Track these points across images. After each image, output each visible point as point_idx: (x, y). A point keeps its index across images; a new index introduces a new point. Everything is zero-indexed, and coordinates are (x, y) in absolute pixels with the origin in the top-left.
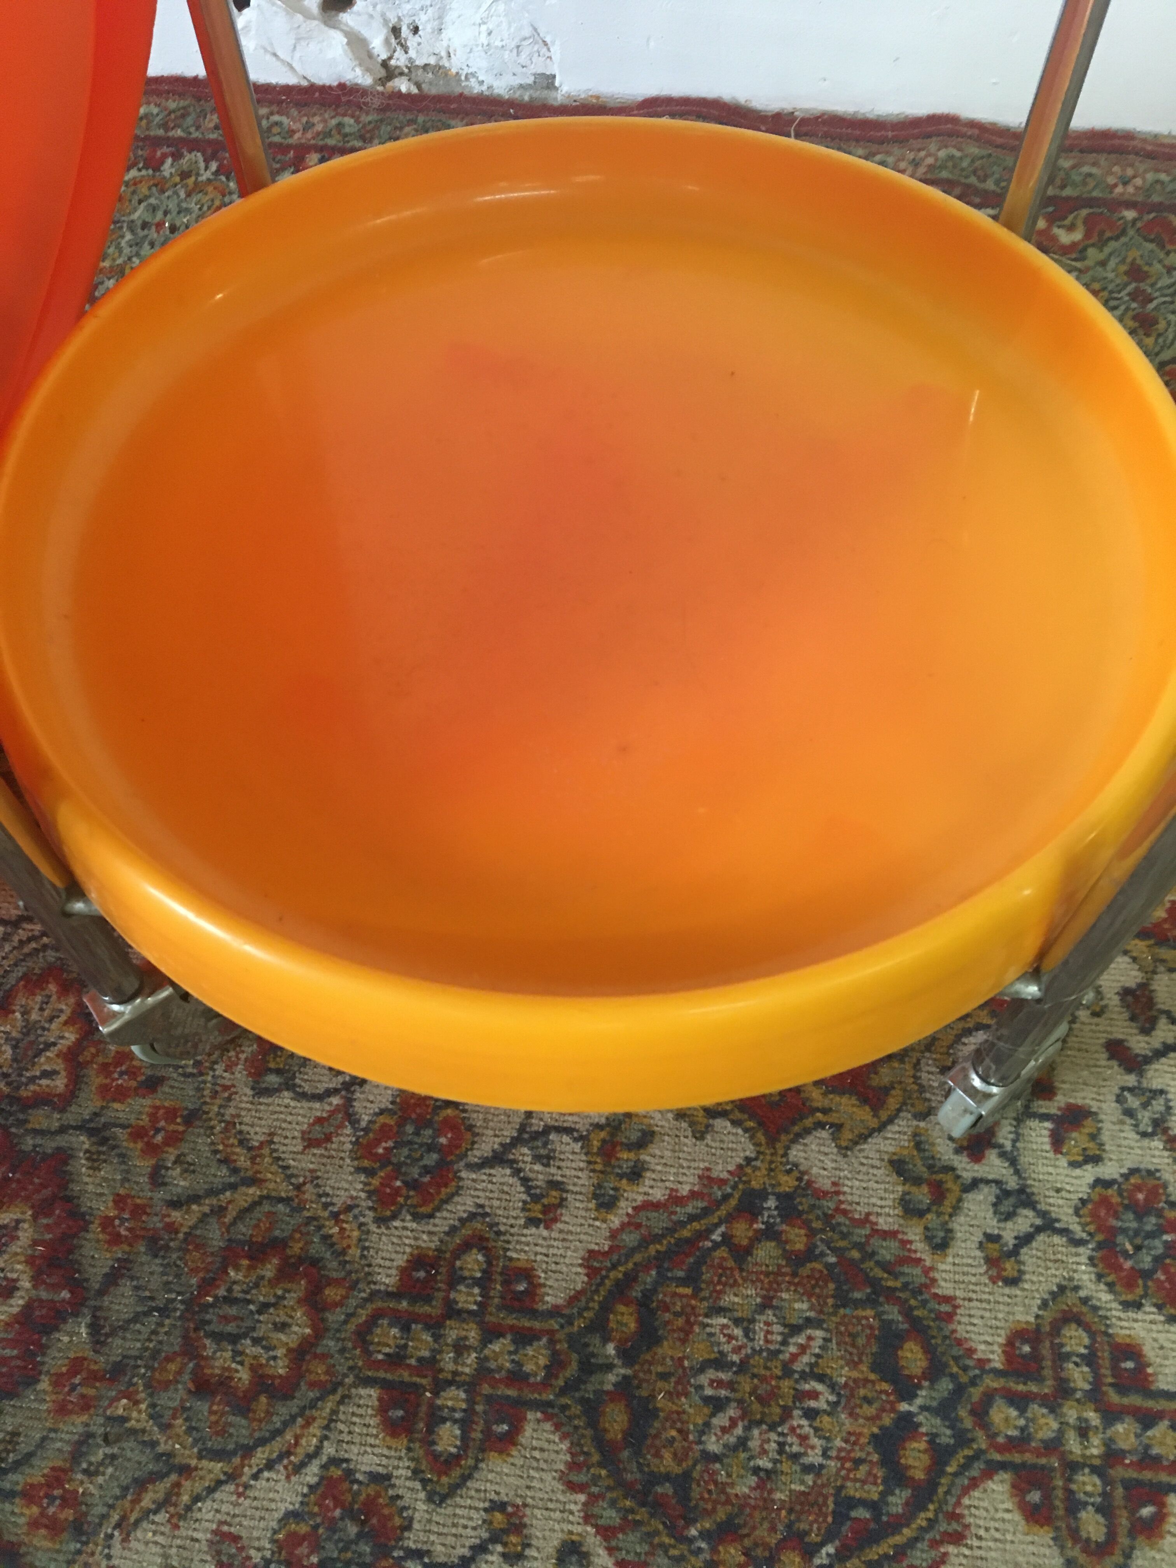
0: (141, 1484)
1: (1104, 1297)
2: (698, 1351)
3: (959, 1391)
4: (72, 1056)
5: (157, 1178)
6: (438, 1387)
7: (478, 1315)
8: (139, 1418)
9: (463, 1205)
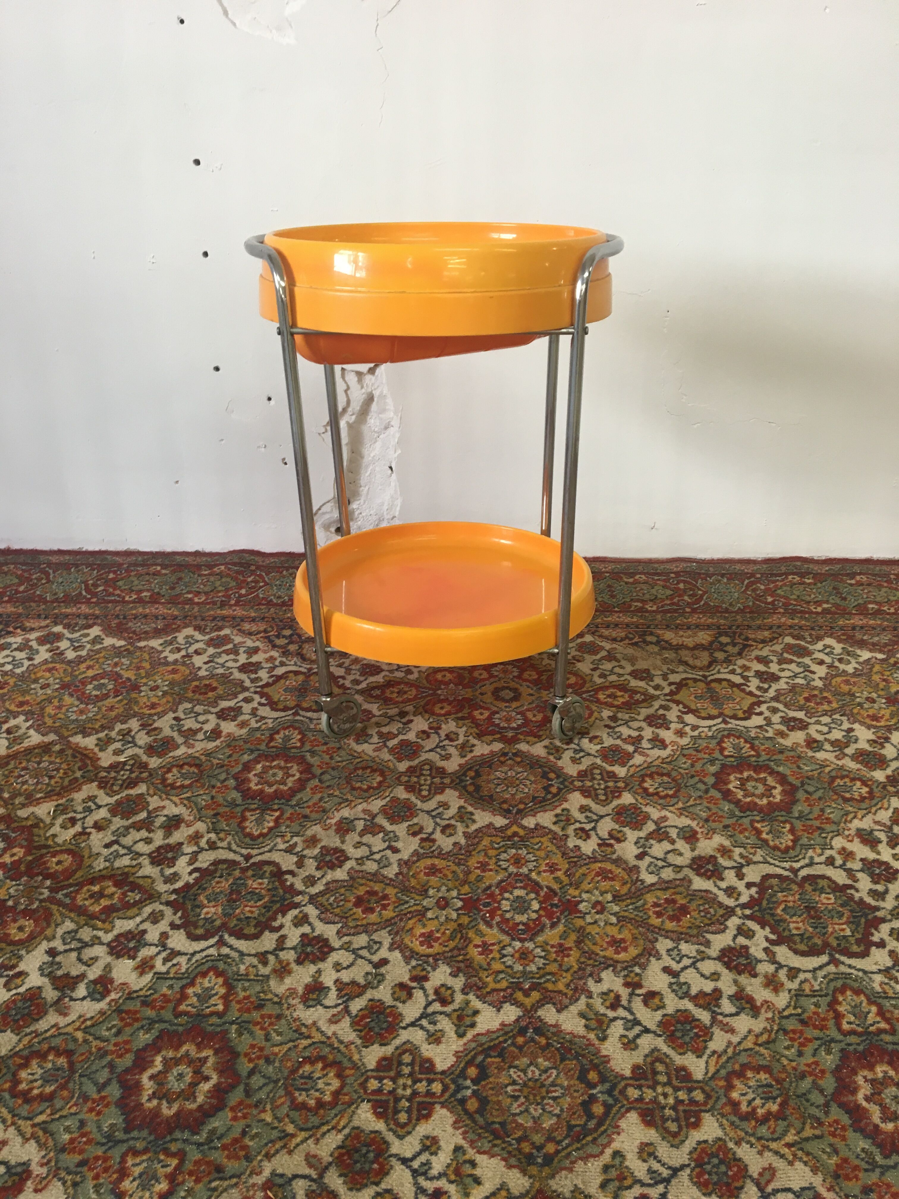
0: (340, 804)
1: (604, 764)
2: (493, 777)
3: (565, 780)
4: (300, 740)
5: (331, 758)
6: (421, 785)
7: (430, 775)
8: (337, 793)
9: (422, 759)
